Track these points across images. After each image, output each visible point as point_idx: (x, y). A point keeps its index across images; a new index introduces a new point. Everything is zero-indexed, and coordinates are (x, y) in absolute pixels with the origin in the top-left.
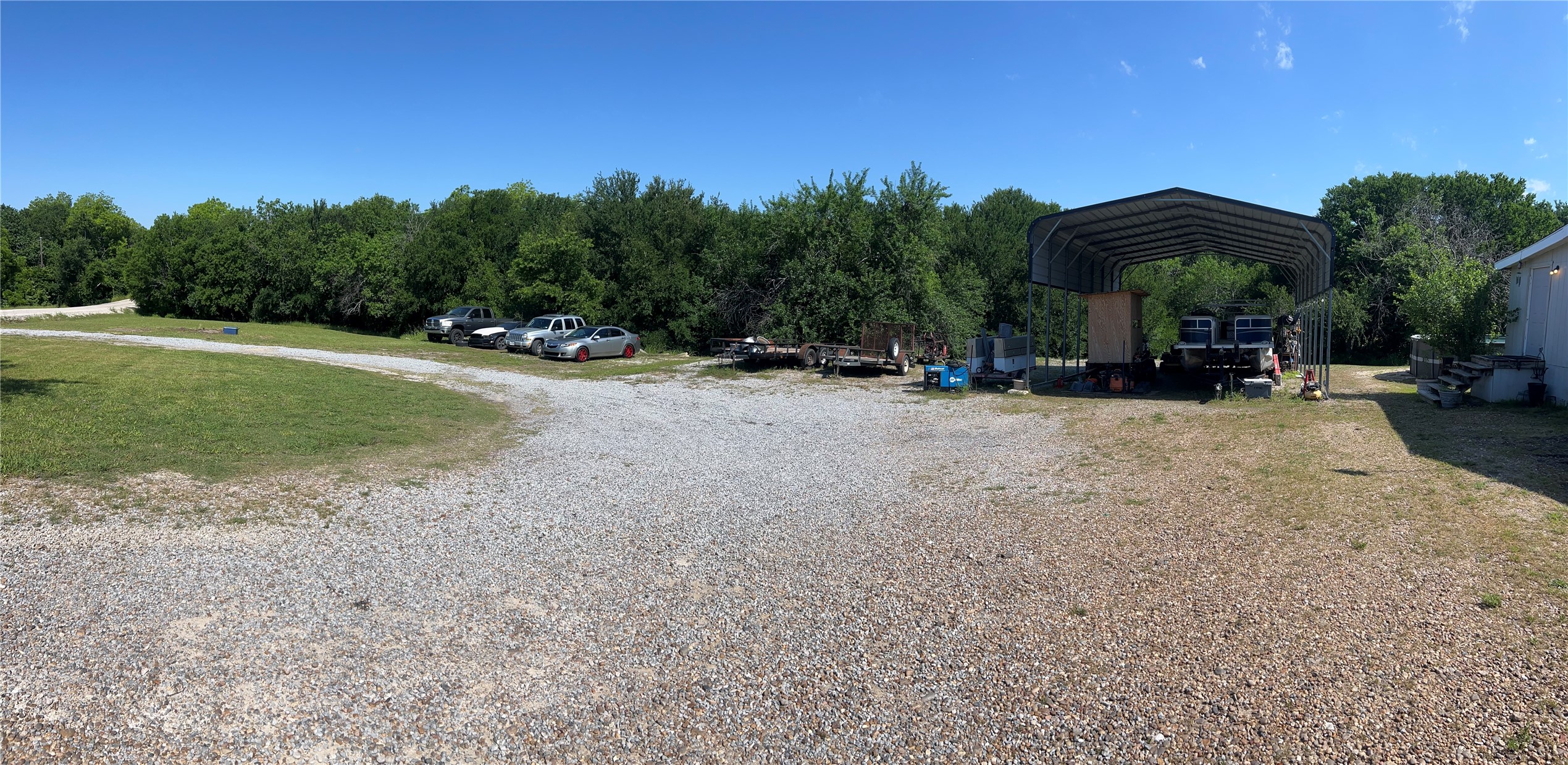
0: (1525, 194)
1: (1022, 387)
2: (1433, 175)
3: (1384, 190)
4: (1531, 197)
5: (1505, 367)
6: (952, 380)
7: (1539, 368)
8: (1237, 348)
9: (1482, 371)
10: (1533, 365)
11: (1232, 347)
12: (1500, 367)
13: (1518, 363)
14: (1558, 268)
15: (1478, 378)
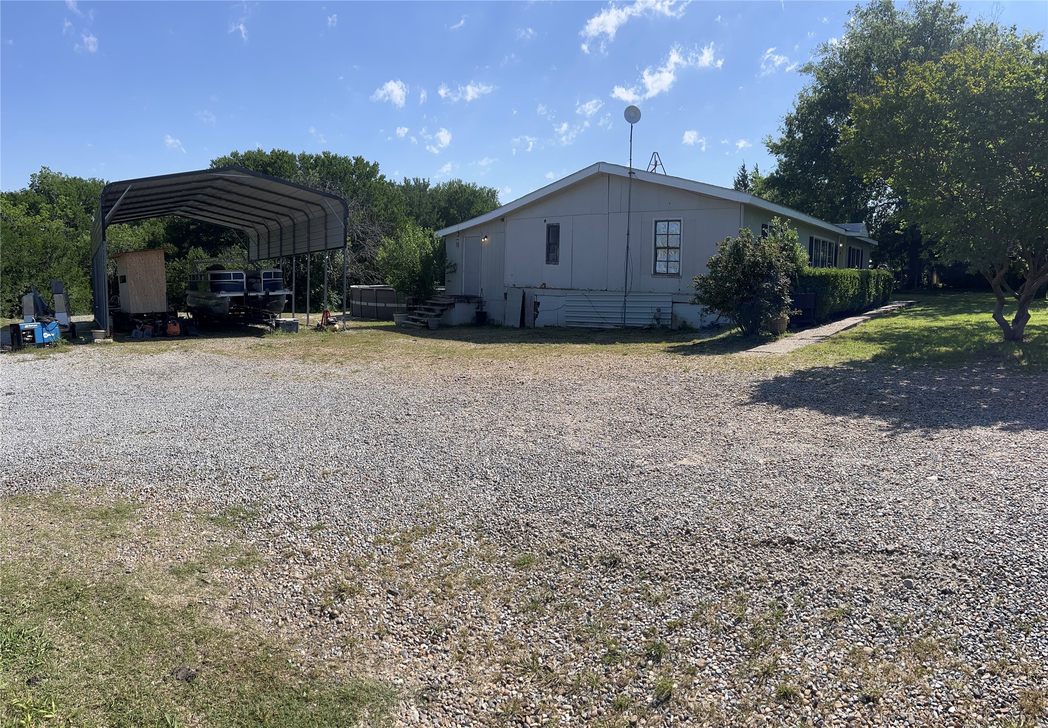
0: (379, 175)
1: (103, 336)
2: (304, 152)
3: (269, 165)
4: (382, 177)
5: (461, 302)
6: (46, 335)
7: (480, 302)
8: (246, 295)
9: (448, 305)
10: (476, 300)
11: (242, 295)
12: (459, 302)
13: (467, 299)
14: (486, 237)
15: (446, 310)
